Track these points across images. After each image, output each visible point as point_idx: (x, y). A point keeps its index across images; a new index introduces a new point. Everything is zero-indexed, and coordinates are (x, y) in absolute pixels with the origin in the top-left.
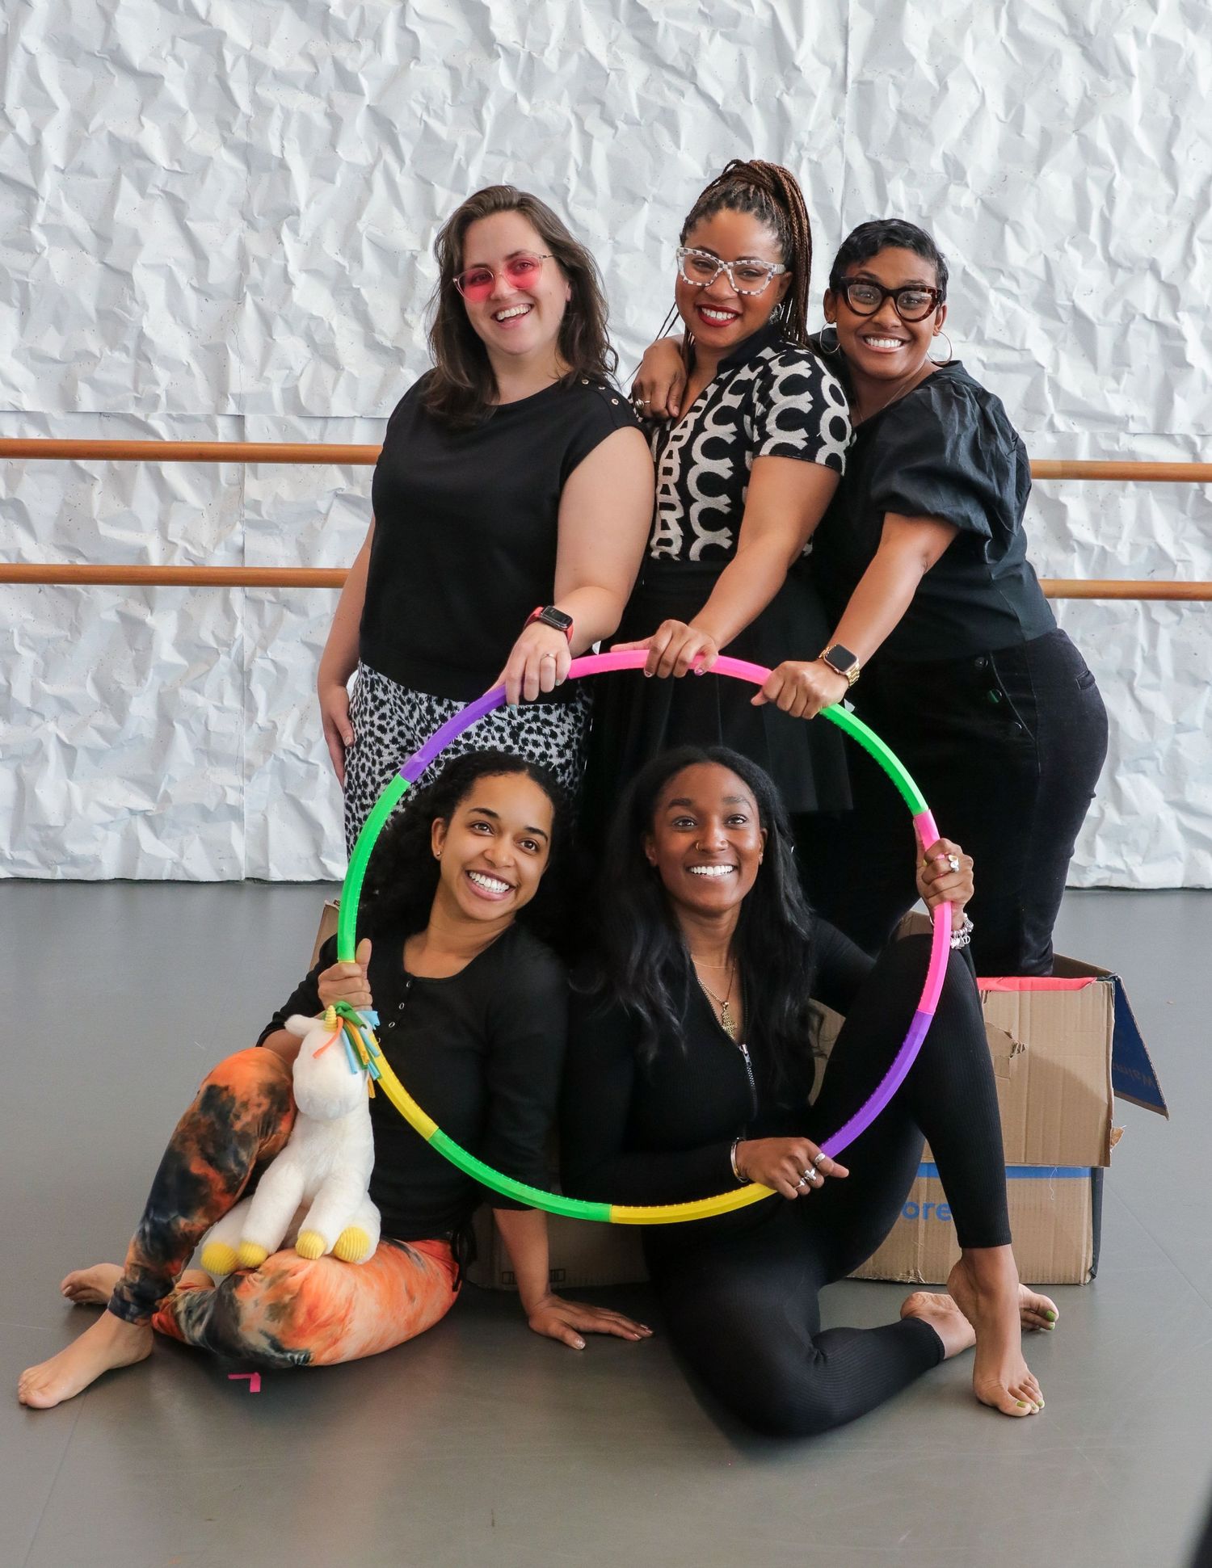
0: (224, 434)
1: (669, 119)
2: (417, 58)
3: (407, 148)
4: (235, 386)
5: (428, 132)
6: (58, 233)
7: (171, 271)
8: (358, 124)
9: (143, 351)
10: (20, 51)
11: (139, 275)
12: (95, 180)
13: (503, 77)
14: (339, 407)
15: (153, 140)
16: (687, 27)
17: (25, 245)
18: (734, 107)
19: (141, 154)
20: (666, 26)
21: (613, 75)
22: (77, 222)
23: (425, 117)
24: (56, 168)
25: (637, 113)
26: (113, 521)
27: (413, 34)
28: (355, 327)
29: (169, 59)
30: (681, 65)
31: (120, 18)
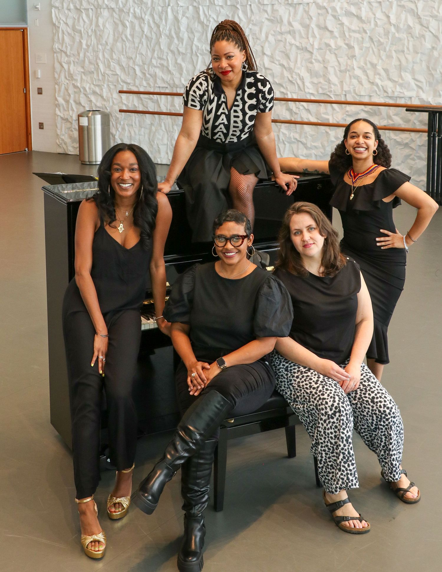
0: (343, 99)
1: (423, 36)
2: (377, 26)
3: (375, 43)
4: (344, 89)
5: (379, 41)
6: (317, 61)
7: (334, 67)
8: (367, 39)
9: (329, 81)
10: (311, 28)
11: (329, 69)
12: (322, 51)
13: (393, 29)
14: (363, 93)
15: (332, 43)
16: (427, 18)
17: (311, 63)
18: (437, 34)
19: (329, 46)
20: (423, 18)
21: (413, 29)
22: (320, 58)
23: (379, 38)
24: (316, 49)
25: (418, 36)
26: (324, 113)
27: (376, 22)
28: (366, 78)
29: (335, 28)
30: (426, 26)
31: (327, 21)
